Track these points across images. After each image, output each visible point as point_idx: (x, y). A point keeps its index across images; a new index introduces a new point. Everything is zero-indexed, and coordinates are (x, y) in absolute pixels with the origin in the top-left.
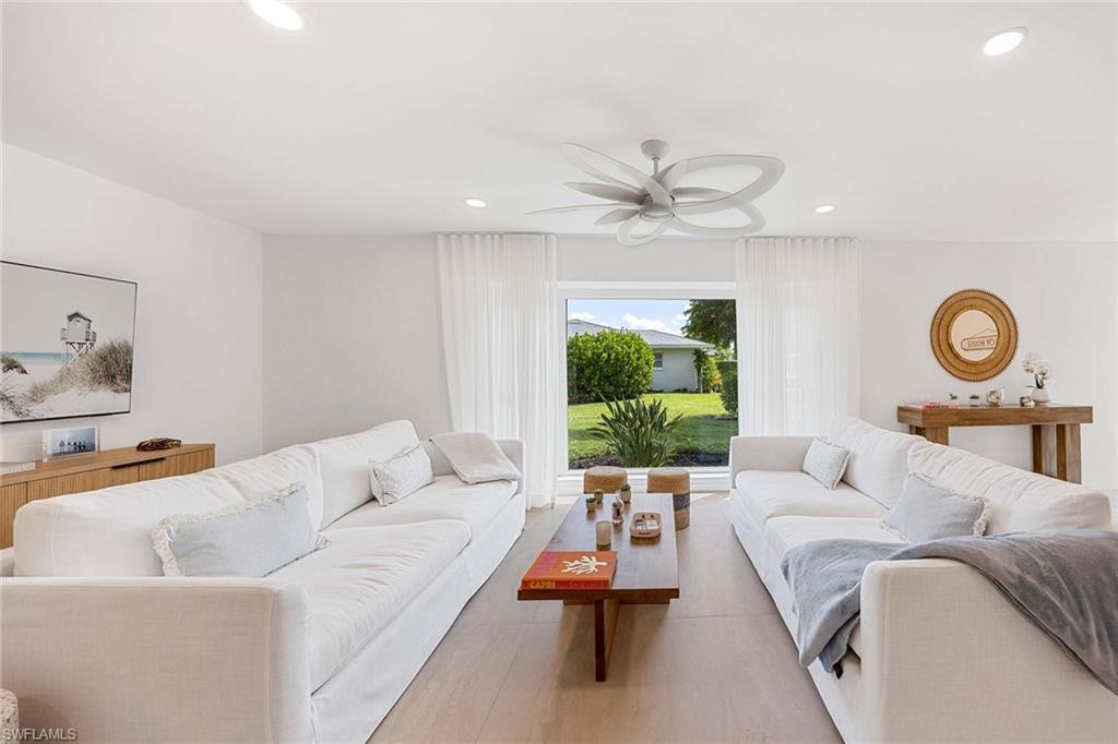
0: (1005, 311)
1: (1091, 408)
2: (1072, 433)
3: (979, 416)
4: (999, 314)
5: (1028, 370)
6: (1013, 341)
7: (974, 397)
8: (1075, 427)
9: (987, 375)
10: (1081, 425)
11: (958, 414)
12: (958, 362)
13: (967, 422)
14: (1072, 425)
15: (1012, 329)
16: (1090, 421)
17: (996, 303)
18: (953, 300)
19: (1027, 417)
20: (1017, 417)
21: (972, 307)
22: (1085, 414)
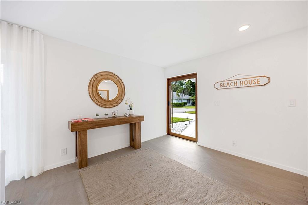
0: (121, 82)
1: (144, 116)
2: (138, 125)
3: (102, 123)
4: (119, 83)
5: (126, 104)
6: (123, 93)
7: (106, 115)
8: (139, 123)
9: (114, 105)
10: (141, 122)
11: (92, 123)
12: (101, 100)
13: (97, 126)
14: (138, 122)
15: (123, 89)
16: (144, 120)
17: (118, 78)
18: (99, 75)
19: (123, 121)
20: (119, 122)
21: (108, 79)
22: (142, 118)
